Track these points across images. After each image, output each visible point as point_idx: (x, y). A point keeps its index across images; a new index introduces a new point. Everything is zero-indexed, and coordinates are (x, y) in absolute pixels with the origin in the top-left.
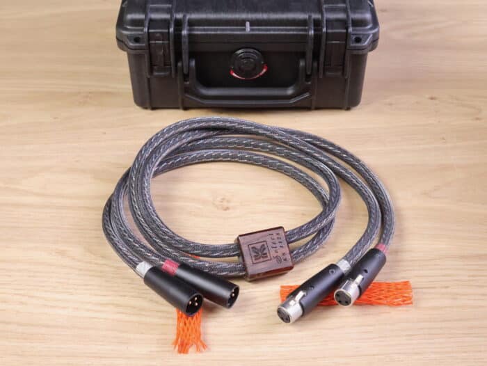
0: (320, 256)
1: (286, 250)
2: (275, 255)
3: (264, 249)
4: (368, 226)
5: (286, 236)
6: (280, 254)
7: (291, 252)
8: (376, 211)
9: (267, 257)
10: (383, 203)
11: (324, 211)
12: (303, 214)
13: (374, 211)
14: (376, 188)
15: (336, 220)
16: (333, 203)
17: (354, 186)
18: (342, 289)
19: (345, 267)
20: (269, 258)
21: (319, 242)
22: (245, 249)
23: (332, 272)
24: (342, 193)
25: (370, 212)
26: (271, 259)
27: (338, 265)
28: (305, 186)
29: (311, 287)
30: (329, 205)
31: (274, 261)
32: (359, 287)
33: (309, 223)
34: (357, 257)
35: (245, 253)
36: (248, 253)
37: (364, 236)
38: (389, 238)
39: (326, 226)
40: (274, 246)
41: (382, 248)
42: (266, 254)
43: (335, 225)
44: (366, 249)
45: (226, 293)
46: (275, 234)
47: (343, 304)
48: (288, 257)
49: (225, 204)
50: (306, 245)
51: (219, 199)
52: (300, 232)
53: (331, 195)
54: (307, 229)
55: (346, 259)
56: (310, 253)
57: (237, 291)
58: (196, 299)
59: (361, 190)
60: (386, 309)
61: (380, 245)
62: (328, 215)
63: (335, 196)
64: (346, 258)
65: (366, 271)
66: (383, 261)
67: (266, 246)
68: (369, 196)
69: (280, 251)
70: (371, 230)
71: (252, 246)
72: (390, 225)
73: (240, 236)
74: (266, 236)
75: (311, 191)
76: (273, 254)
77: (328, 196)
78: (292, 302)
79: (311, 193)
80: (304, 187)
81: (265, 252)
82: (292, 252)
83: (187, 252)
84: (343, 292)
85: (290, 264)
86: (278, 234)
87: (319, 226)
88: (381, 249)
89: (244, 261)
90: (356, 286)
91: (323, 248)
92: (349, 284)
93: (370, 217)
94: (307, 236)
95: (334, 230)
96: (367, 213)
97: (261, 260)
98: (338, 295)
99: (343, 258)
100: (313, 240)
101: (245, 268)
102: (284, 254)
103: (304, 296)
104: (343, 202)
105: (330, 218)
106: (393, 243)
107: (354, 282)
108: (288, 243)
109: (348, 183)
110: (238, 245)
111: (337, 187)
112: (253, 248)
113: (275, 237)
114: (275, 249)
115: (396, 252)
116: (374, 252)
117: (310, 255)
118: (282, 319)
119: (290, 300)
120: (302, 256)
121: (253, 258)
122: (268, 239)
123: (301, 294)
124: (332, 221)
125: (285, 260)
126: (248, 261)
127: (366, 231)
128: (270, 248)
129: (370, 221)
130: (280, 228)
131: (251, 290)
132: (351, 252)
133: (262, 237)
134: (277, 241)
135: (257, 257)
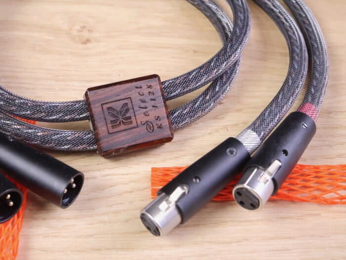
0: (216, 118)
1: (162, 112)
2: (145, 119)
3: (127, 110)
4: (290, 74)
5: (161, 89)
6: (151, 118)
7: (169, 114)
8: (301, 49)
9: (131, 122)
10: (310, 38)
11: (224, 50)
12: (195, 52)
13: (298, 51)
14: (301, 15)
15: (241, 62)
16: (238, 37)
17: (270, 12)
18: (245, 185)
19: (251, 141)
20: (134, 124)
21: (215, 97)
22: (96, 109)
23: (232, 152)
24: (252, 22)
25: (292, 52)
26: (137, 126)
27: (240, 140)
28: (200, 9)
29: (196, 178)
30: (232, 40)
31: (143, 129)
32: (274, 180)
33: (201, 68)
34: (271, 125)
35: (96, 117)
36: (102, 116)
37: (282, 89)
38: (321, 94)
39: (226, 73)
40: (143, 105)
41: (309, 111)
42: (130, 118)
43: (239, 69)
44: (286, 112)
45: (59, 186)
46: (144, 87)
47: (246, 208)
48: (165, 122)
49: (86, 35)
50: (195, 101)
51: (78, 27)
52: (186, 81)
53: (236, 24)
54: (195, 78)
55: (254, 130)
56: (199, 114)
57: (80, 180)
58: (9, 196)
59: (278, 17)
60: (313, 208)
61: (307, 105)
62: (230, 56)
63: (242, 26)
64: (254, 127)
65: (285, 152)
66: (312, 130)
67: (130, 106)
68: (290, 27)
69: (153, 114)
70: (294, 82)
71: (109, 105)
72: (322, 74)
73: (90, 89)
74: (130, 90)
75: (208, 17)
76: (141, 118)
77: (231, 26)
78: (163, 205)
79: (207, 20)
80: (199, 12)
81: (128, 115)
82: (173, 114)
83: (11, 112)
84: (246, 189)
85: (166, 133)
86: (150, 87)
87: (214, 74)
88: (309, 113)
89: (95, 128)
90: (269, 178)
91: (220, 104)
92: (257, 175)
93: (292, 59)
94: (196, 88)
95: (238, 77)
96: (287, 51)
97: (122, 127)
98: (239, 193)
99: (249, 128)
100: (205, 93)
101: (96, 140)
102: (158, 118)
103: (184, 194)
104: (253, 34)
105: (233, 59)
106: (326, 100)
107: (266, 172)
108: (166, 99)
109: (260, 6)
110: (87, 104)
111: (244, 12)
112: (109, 108)
113: (145, 91)
114: (144, 110)
115: (329, 113)
116: (297, 118)
117: (199, 118)
118: (148, 228)
119: (160, 201)
120: (188, 120)
121: (110, 125)
122: (135, 95)
123: (178, 192)
124: (236, 64)
125: (160, 127)
126: (102, 129)
127: (286, 81)
128: (136, 108)
129: (291, 66)
130: (155, 76)
131: (107, 172)
132: (262, 118)
133: (124, 91)
134: (147, 98)
135: (115, 124)
